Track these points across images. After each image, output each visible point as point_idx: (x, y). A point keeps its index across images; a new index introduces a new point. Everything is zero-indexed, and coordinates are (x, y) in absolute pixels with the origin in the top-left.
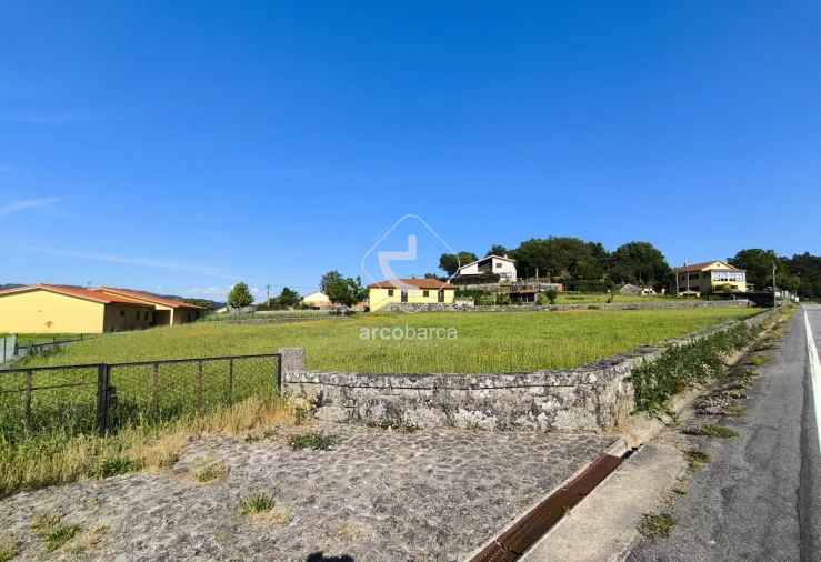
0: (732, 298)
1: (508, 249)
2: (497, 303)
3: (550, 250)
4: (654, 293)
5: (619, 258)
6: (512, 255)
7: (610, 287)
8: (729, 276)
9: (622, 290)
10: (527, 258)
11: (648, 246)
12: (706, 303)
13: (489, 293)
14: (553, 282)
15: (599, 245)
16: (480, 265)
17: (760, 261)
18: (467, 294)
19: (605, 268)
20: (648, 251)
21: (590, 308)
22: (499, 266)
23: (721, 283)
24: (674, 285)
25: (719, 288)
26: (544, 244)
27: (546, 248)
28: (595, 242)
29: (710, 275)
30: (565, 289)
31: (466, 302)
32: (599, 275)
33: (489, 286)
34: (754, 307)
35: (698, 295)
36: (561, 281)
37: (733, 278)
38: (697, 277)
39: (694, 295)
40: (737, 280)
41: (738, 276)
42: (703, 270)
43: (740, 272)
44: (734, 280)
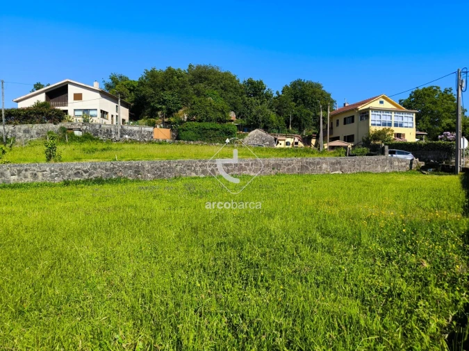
9: (247, 139)
22: (78, 97)
23: (382, 129)
29: (368, 117)
35: (350, 148)
37: (399, 120)
38: (353, 121)
39: (346, 148)
40: (405, 125)
41: (405, 119)
42: (361, 108)
43: (409, 113)
44: (401, 126)
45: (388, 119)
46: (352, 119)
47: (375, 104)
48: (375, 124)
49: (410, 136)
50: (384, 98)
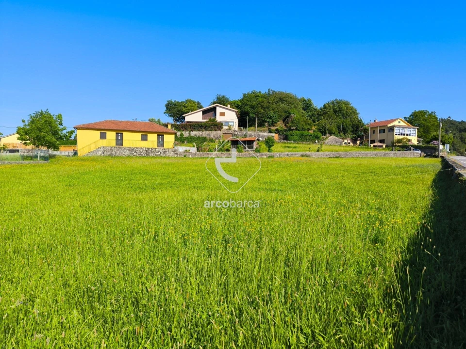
0: (410, 150)
1: (231, 99)
3: (268, 102)
4: (351, 144)
5: (325, 113)
6: (235, 106)
7: (317, 138)
8: (407, 131)
9: (327, 140)
10: (248, 109)
11: (347, 104)
12: (392, 153)
13: (212, 141)
14: (270, 132)
15: (309, 100)
16: (204, 112)
17: (426, 120)
18: (190, 140)
19: (314, 121)
20: (347, 108)
21: (302, 156)
22: (222, 114)
23: (401, 137)
24: (367, 137)
25: (399, 141)
26: (263, 96)
27: (265, 101)
28: (306, 98)
29: (393, 130)
30: (280, 139)
31: (188, 148)
32: (309, 127)
33: (213, 134)
34: (425, 157)
35: (384, 146)
36: (277, 131)
37: (409, 133)
38: (384, 132)
39: (382, 146)
40: (412, 135)
41: (412, 132)
42: (389, 125)
43: (414, 129)
44: (410, 135)
45: (403, 132)
46: (384, 131)
47: (396, 123)
48: (397, 135)
49: (414, 141)
50: (401, 120)
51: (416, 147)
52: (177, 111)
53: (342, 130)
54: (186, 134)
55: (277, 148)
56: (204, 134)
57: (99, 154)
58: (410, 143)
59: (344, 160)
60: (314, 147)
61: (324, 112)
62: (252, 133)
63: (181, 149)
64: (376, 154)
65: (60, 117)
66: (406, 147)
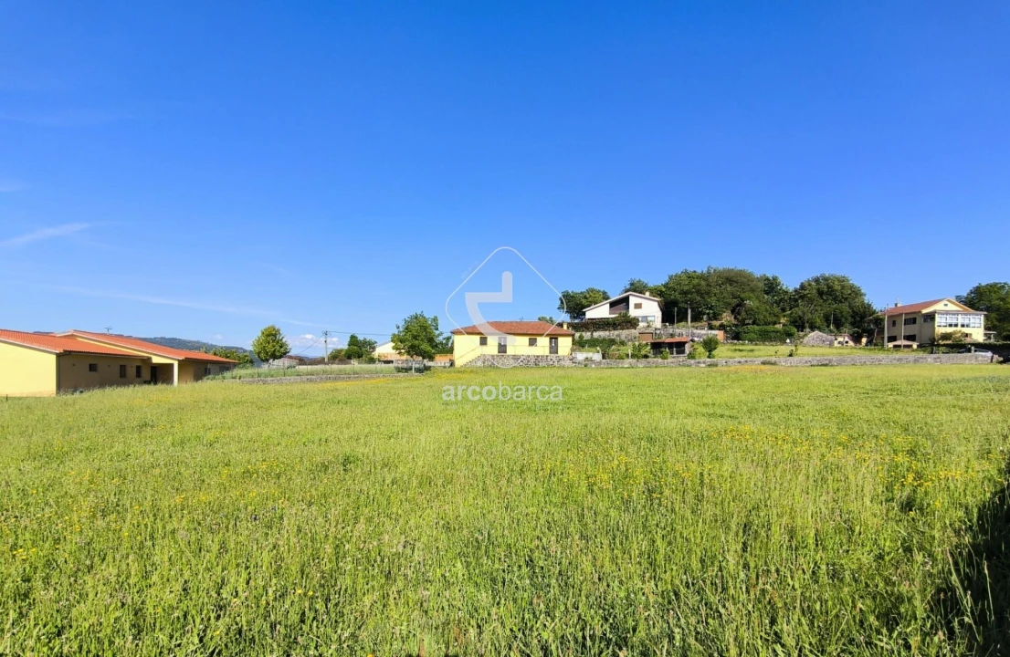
0: (969, 351)
1: (651, 285)
2: (633, 356)
3: (708, 285)
4: (851, 343)
5: (802, 297)
6: (657, 292)
7: (790, 335)
8: (961, 320)
9: (806, 340)
10: (676, 296)
11: (842, 280)
12: (930, 358)
13: (623, 343)
14: (711, 328)
15: (775, 279)
16: (613, 305)
17: (1004, 300)
18: (593, 343)
19: (783, 310)
20: (843, 287)
21: (764, 363)
22: (638, 306)
23: (950, 330)
24: (881, 331)
25: (946, 336)
26: (702, 277)
27: (703, 283)
28: (769, 275)
29: (933, 319)
30: (727, 338)
31: (590, 355)
32: (775, 319)
33: (624, 334)
34: (1001, 363)
35: (915, 346)
36: (722, 327)
37: (966, 322)
38: (914, 322)
39: (910, 346)
40: (971, 325)
41: (972, 320)
42: (924, 311)
43: (977, 315)
44: (968, 326)
45: (954, 322)
46: (914, 321)
47: (939, 307)
48: (941, 327)
49: (978, 335)
50: (949, 301)
51: (981, 347)
52: (575, 305)
53: (834, 323)
54: (587, 335)
55: (723, 351)
56: (613, 334)
57: (480, 364)
58: (968, 340)
59: (838, 370)
60: (784, 349)
61: (801, 294)
62: (682, 331)
63: (581, 356)
64: (900, 360)
65: (435, 319)
66: (959, 346)
